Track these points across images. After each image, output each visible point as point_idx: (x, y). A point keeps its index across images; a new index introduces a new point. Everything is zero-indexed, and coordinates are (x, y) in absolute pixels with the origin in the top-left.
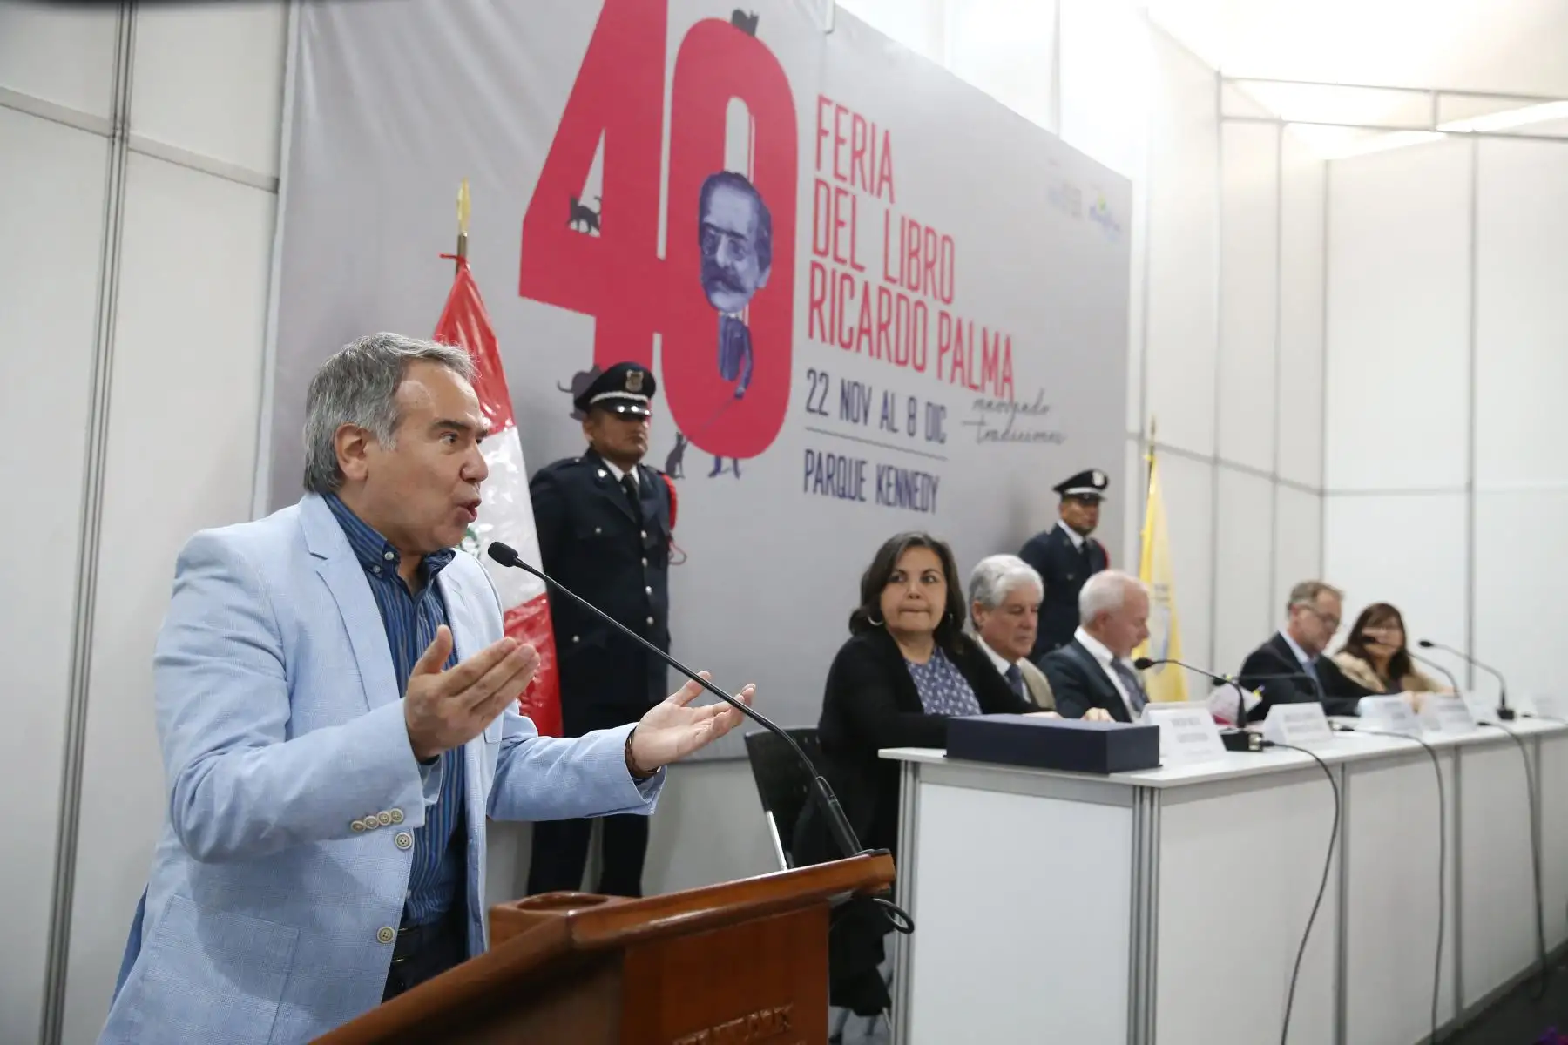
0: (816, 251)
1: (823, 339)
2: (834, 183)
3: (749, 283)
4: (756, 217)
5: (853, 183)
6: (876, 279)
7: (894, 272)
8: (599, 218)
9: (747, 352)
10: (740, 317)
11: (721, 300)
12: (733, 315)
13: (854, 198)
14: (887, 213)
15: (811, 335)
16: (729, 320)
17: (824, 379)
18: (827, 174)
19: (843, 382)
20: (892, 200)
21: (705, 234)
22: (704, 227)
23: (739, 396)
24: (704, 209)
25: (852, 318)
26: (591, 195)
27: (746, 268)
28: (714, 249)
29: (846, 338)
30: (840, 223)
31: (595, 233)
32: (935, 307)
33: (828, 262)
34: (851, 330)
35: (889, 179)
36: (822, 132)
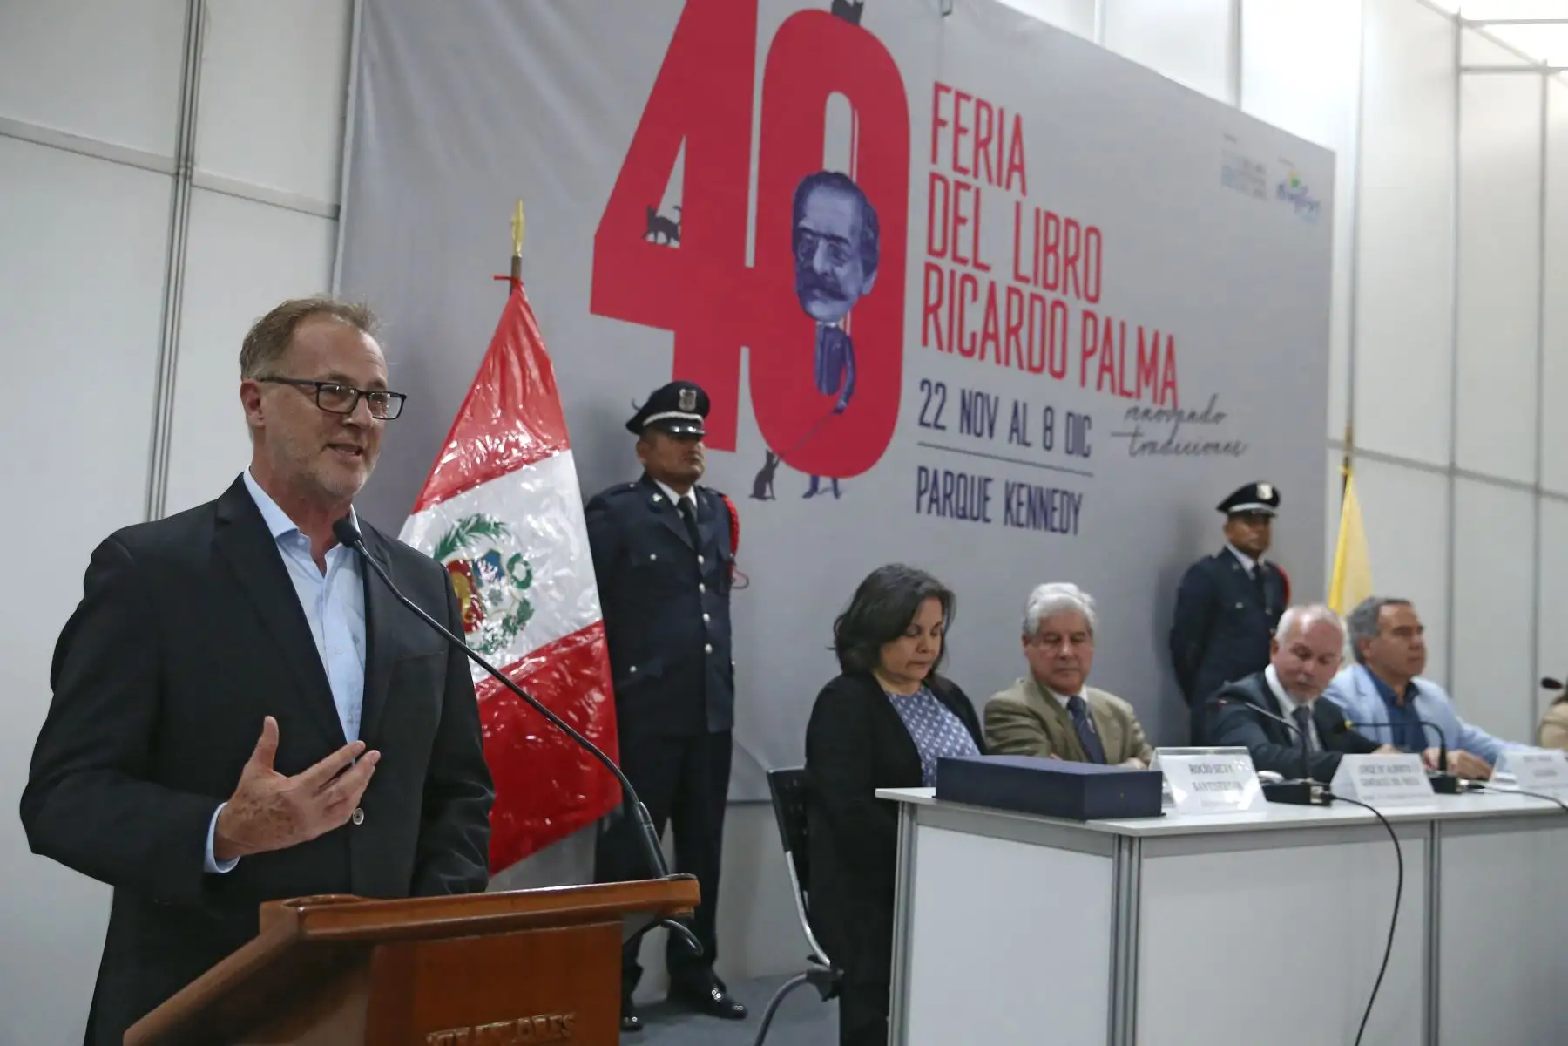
0: (931, 251)
1: (940, 346)
2: (952, 176)
3: (851, 289)
4: (860, 219)
5: (976, 175)
6: (1003, 276)
7: (1026, 269)
8: (679, 228)
9: (849, 363)
10: (841, 324)
11: (819, 309)
12: (833, 325)
13: (977, 192)
14: (1018, 206)
15: (925, 342)
16: (827, 329)
17: (941, 389)
18: (945, 166)
19: (963, 392)
20: (1024, 190)
21: (801, 240)
22: (799, 232)
23: (840, 411)
24: (799, 212)
25: (974, 319)
26: (670, 205)
27: (849, 275)
28: (811, 254)
29: (967, 345)
30: (960, 220)
31: (675, 244)
32: (1077, 306)
33: (946, 264)
34: (974, 336)
35: (1020, 168)
36: (938, 123)
